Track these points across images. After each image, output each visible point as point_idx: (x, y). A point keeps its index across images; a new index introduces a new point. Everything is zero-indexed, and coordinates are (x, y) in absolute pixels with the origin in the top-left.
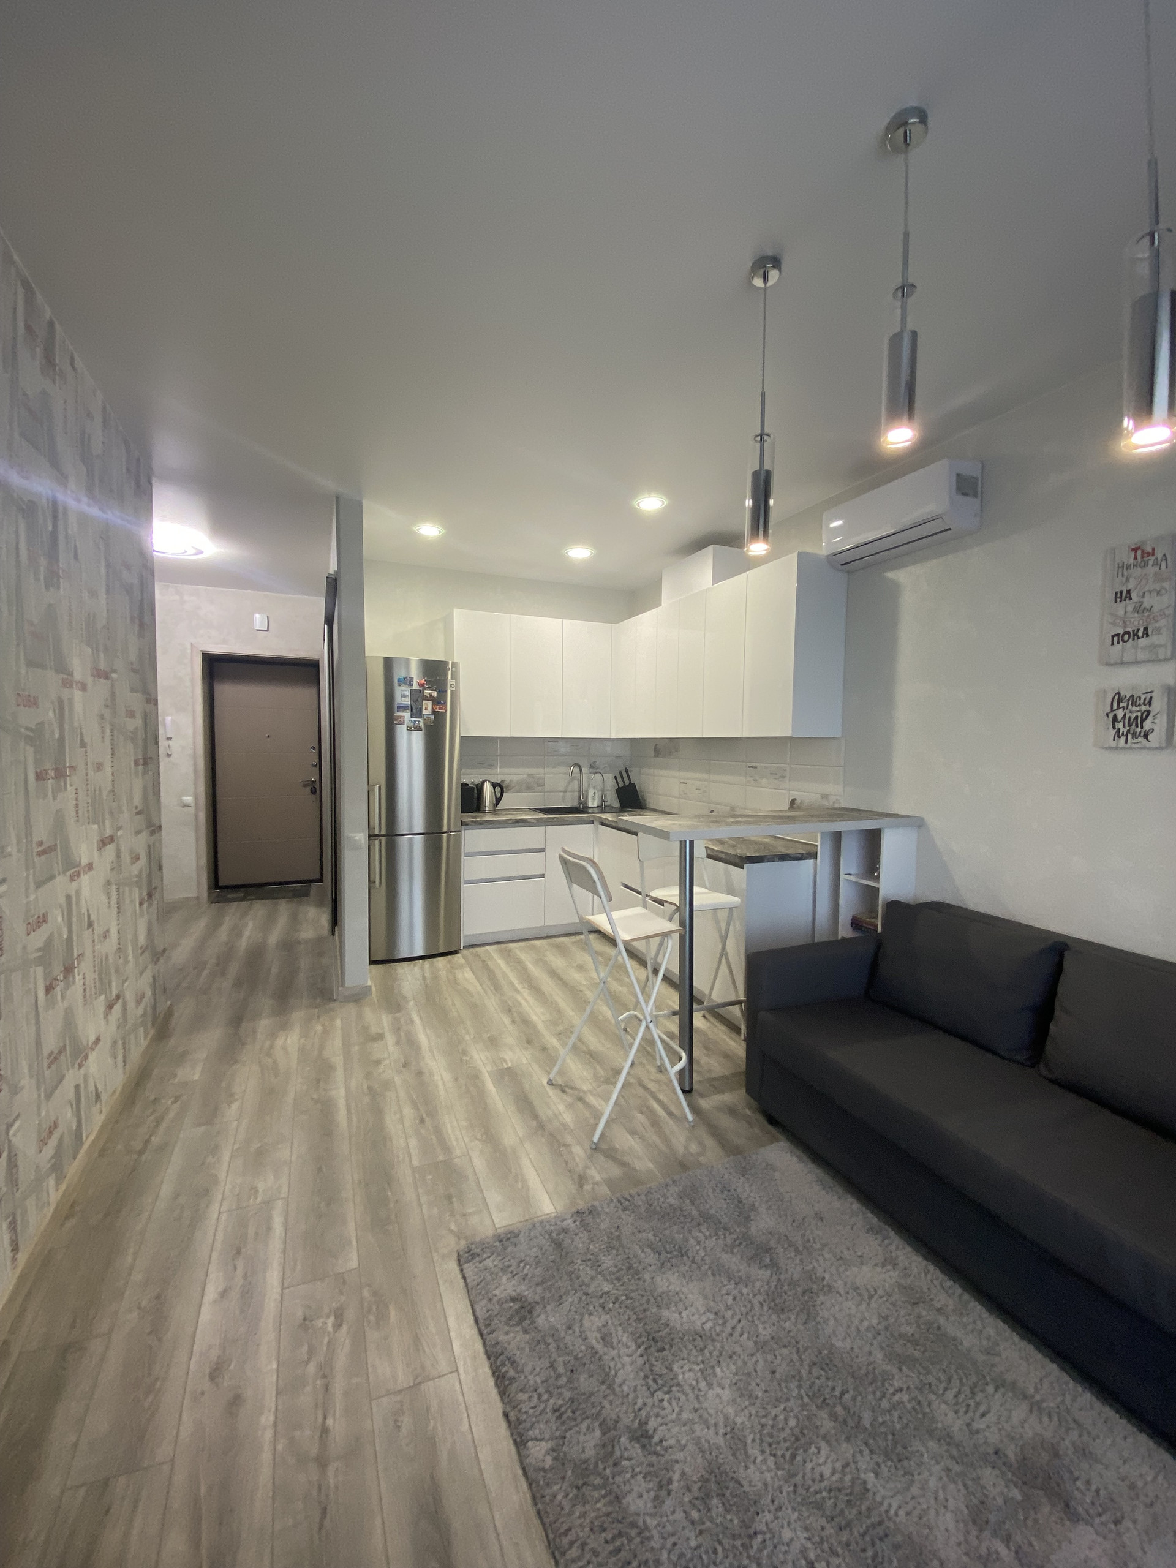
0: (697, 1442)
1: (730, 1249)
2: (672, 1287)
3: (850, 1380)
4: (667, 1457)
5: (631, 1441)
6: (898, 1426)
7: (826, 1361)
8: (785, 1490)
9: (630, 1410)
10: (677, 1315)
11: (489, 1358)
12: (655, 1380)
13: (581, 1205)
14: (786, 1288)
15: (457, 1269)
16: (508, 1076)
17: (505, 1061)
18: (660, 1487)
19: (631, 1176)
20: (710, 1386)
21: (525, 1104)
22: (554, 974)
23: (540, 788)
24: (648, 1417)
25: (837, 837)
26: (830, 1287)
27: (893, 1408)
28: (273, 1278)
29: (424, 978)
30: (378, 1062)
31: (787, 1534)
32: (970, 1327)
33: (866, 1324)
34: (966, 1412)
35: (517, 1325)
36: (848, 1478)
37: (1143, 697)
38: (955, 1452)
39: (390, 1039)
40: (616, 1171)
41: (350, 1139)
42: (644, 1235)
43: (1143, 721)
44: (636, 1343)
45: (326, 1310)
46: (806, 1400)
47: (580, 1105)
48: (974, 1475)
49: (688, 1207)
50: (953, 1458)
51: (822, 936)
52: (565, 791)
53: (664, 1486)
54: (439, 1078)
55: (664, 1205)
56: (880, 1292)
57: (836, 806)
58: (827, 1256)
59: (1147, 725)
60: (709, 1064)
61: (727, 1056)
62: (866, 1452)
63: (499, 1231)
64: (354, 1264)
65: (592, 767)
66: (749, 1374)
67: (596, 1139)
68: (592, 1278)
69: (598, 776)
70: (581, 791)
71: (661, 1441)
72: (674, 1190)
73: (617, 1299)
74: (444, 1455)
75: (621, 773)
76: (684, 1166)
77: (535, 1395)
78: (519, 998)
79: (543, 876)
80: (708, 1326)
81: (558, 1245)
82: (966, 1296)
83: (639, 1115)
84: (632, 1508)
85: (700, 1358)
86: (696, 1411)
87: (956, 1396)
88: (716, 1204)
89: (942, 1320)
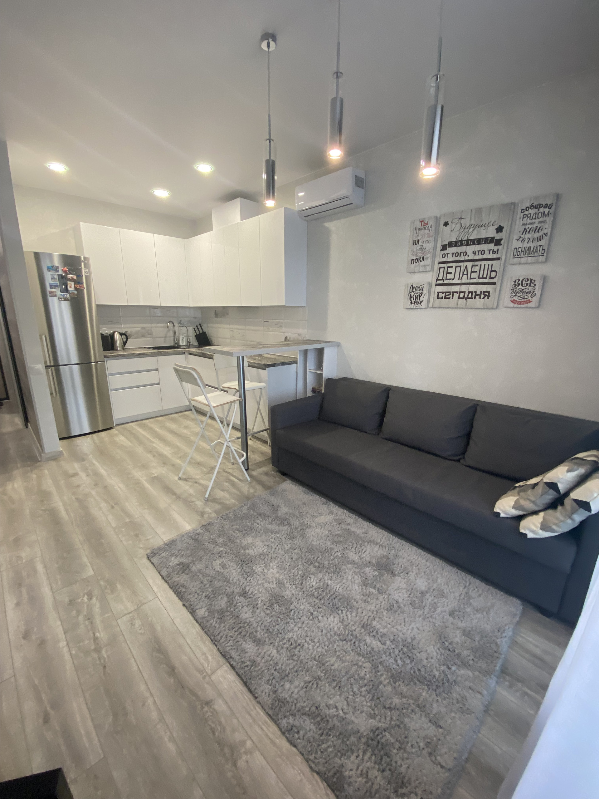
0: (266, 589)
1: (271, 523)
2: (249, 542)
3: (320, 554)
4: (255, 597)
5: (239, 596)
6: (337, 563)
7: (311, 550)
8: (300, 593)
9: (238, 586)
10: (252, 551)
11: (171, 588)
12: (246, 575)
13: (204, 523)
14: (294, 530)
15: (148, 561)
16: (156, 480)
17: (153, 474)
18: (254, 607)
19: (226, 507)
20: (268, 570)
21: (168, 489)
22: (172, 432)
23: (150, 336)
24: (245, 587)
25: (306, 352)
26: (310, 526)
27: (335, 558)
28: (46, 591)
29: (95, 443)
30: (78, 486)
31: (302, 607)
32: (359, 527)
33: (323, 535)
34: (359, 553)
35: (183, 573)
36: (322, 584)
37: (421, 287)
38: (356, 566)
39: (83, 475)
40: (217, 507)
41: (72, 523)
42: (235, 527)
43: (420, 297)
44: (237, 565)
45: (82, 594)
46: (304, 564)
47: (197, 485)
48: (363, 571)
49: (252, 512)
50: (356, 568)
51: (300, 396)
52: (166, 337)
53: (255, 607)
54: (117, 487)
55: (242, 514)
56: (328, 523)
57: (305, 339)
58: (308, 516)
59: (421, 299)
60: (255, 457)
61: (262, 453)
62: (327, 574)
63: (166, 542)
64: (91, 573)
65: (180, 323)
66: (283, 562)
67: (207, 496)
68: (214, 548)
69: (184, 329)
70: (175, 337)
71: (252, 593)
72: (245, 508)
73: (226, 552)
74: (158, 628)
75: (197, 326)
76: (248, 498)
77: (196, 594)
78: (154, 445)
79: (158, 384)
80: (265, 551)
81: (196, 540)
82: (357, 518)
83: (225, 483)
84: (244, 617)
85: (263, 562)
86: (264, 579)
87: (355, 549)
88: (264, 509)
89: (349, 527)
